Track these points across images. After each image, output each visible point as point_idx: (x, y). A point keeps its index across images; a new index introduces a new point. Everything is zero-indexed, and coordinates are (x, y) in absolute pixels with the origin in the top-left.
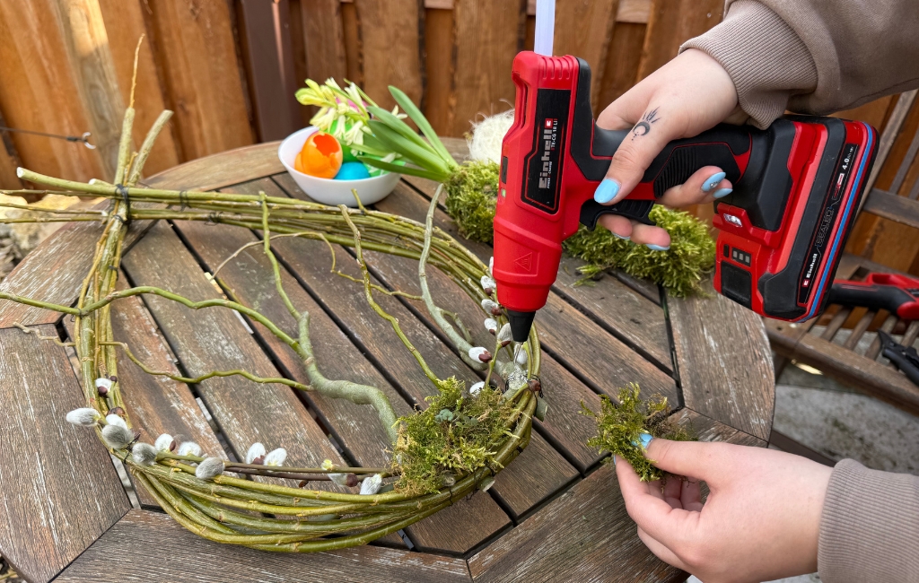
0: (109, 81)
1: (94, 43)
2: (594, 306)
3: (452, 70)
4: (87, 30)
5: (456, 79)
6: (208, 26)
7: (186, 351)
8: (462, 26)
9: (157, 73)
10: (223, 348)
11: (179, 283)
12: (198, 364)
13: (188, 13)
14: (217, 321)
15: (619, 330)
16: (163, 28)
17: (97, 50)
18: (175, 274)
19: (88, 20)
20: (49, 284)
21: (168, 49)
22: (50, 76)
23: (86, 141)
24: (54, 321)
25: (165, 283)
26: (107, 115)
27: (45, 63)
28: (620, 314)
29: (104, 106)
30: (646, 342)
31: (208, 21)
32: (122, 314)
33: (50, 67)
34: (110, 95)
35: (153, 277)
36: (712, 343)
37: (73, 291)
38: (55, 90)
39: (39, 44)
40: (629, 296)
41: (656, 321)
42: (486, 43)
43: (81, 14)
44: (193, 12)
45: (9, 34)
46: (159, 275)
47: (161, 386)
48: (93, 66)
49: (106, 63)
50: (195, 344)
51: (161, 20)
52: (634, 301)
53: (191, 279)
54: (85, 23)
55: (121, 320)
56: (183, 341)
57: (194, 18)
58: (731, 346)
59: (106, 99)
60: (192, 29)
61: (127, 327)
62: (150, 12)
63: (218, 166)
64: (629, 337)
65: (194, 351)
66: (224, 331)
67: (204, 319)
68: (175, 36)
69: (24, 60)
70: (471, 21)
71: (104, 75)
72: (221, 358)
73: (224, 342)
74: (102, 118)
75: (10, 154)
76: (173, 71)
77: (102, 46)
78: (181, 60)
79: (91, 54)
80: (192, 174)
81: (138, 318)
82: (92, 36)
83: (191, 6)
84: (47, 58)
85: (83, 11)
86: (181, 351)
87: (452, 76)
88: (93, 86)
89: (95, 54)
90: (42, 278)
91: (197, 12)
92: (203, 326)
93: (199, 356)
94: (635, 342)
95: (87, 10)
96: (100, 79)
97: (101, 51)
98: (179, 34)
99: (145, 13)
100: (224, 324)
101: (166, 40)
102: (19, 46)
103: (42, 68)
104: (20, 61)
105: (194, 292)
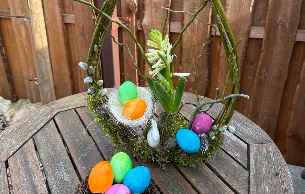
0: (46, 59)
1: (42, 45)
2: (217, 168)
3: (180, 56)
4: (40, 41)
5: (182, 59)
6: (87, 38)
7: (50, 176)
8: (185, 39)
9: (67, 54)
10: (64, 176)
11: (53, 148)
12: (54, 182)
13: (80, 33)
14: (64, 164)
15: (227, 180)
16: (70, 38)
17: (43, 48)
18: (52, 143)
19: (41, 37)
20: (6, 145)
21: (71, 46)
22: (27, 54)
23: (36, 81)
24: (5, 160)
25: (48, 147)
26: (44, 72)
27: (26, 49)
28: (229, 173)
29: (43, 68)
30: (238, 187)
31: (87, 36)
32: (29, 159)
33: (28, 51)
34: (46, 64)
35: (44, 144)
36: (267, 189)
37: (14, 148)
38: (29, 59)
39: (25, 42)
40: (233, 164)
41: (244, 177)
42: (194, 46)
43: (39, 35)
44: (82, 32)
45: (15, 39)
46: (46, 143)
47: (38, 191)
48: (41, 54)
49: (46, 53)
50: (54, 173)
51: (70, 35)
52: (235, 167)
53: (58, 146)
54: (40, 39)
55: (29, 162)
56: (50, 172)
57: (82, 35)
58: (276, 191)
59: (45, 66)
60: (81, 39)
61: (30, 165)
62: (66, 32)
63: (77, 99)
64: (231, 184)
65: (53, 177)
66: (66, 169)
67: (59, 163)
68: (74, 41)
69: (19, 48)
70: (188, 37)
71: (45, 58)
72: (62, 181)
73: (65, 174)
74: (42, 73)
75: (9, 82)
76: (73, 54)
77: (45, 47)
78: (76, 50)
79: (41, 50)
80: (67, 102)
81: (35, 161)
82: (42, 43)
83: (81, 30)
84: (27, 48)
85: (40, 35)
86: (48, 176)
87: (180, 58)
88: (40, 61)
89: (42, 49)
90: (4, 142)
91: (83, 32)
92: (58, 166)
93: (54, 179)
94: (233, 186)
95: (41, 34)
96: (43, 59)
97: (45, 49)
98: (76, 40)
99: (64, 33)
100: (66, 166)
101: (71, 42)
102: (18, 44)
103: (25, 52)
104: (17, 48)
105: (57, 151)
